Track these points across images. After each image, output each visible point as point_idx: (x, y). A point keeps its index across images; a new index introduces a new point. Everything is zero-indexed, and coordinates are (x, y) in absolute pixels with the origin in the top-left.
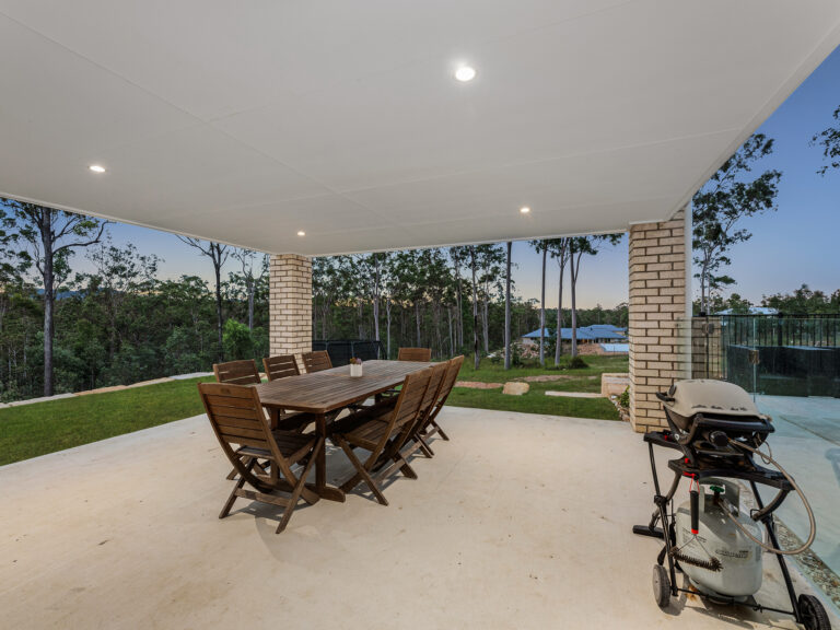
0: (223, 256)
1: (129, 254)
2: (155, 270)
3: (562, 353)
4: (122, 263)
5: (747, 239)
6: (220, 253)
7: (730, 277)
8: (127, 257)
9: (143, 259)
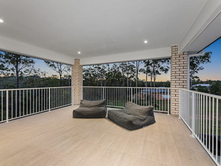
0: (62, 73)
1: (39, 71)
2: (45, 75)
4: (37, 74)
5: (202, 69)
6: (61, 72)
7: (197, 76)
8: (38, 72)
9: (42, 72)
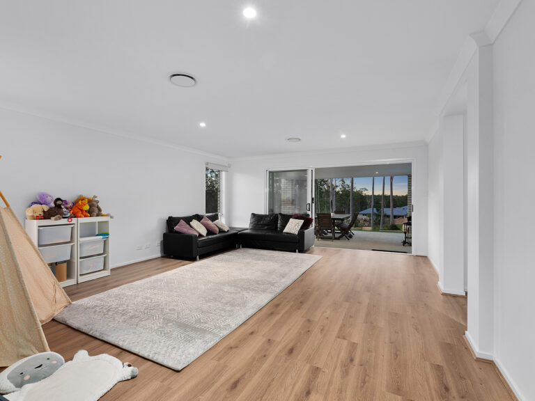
3: (383, 223)
